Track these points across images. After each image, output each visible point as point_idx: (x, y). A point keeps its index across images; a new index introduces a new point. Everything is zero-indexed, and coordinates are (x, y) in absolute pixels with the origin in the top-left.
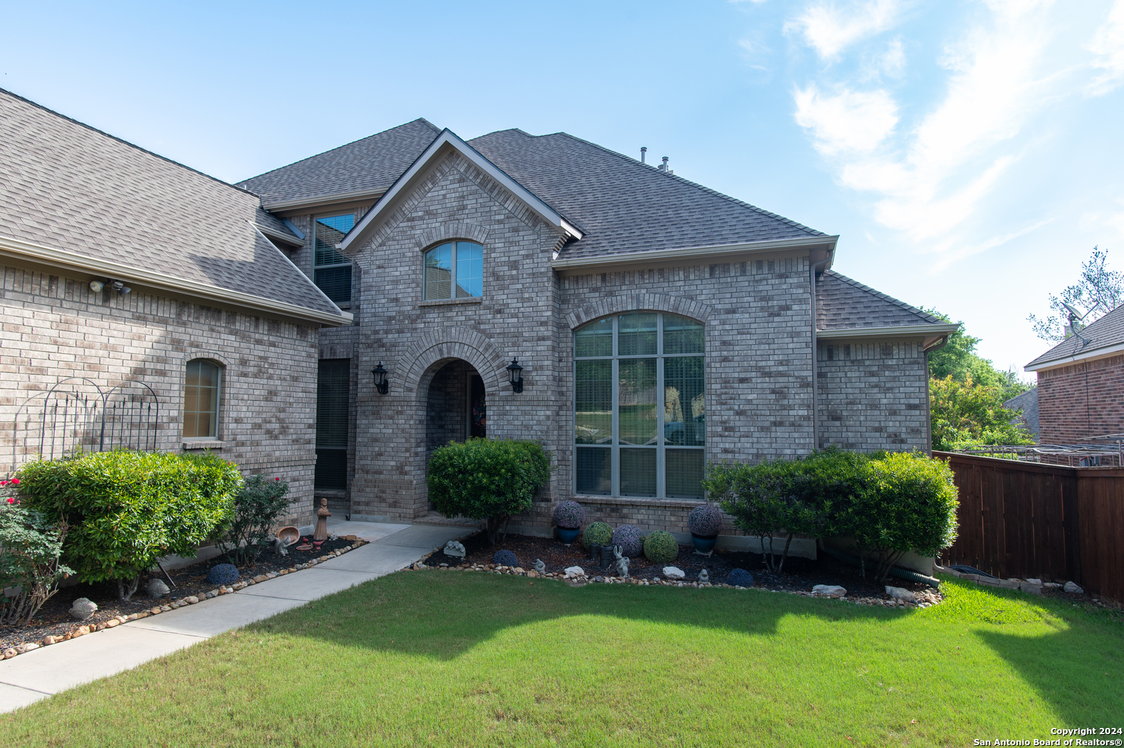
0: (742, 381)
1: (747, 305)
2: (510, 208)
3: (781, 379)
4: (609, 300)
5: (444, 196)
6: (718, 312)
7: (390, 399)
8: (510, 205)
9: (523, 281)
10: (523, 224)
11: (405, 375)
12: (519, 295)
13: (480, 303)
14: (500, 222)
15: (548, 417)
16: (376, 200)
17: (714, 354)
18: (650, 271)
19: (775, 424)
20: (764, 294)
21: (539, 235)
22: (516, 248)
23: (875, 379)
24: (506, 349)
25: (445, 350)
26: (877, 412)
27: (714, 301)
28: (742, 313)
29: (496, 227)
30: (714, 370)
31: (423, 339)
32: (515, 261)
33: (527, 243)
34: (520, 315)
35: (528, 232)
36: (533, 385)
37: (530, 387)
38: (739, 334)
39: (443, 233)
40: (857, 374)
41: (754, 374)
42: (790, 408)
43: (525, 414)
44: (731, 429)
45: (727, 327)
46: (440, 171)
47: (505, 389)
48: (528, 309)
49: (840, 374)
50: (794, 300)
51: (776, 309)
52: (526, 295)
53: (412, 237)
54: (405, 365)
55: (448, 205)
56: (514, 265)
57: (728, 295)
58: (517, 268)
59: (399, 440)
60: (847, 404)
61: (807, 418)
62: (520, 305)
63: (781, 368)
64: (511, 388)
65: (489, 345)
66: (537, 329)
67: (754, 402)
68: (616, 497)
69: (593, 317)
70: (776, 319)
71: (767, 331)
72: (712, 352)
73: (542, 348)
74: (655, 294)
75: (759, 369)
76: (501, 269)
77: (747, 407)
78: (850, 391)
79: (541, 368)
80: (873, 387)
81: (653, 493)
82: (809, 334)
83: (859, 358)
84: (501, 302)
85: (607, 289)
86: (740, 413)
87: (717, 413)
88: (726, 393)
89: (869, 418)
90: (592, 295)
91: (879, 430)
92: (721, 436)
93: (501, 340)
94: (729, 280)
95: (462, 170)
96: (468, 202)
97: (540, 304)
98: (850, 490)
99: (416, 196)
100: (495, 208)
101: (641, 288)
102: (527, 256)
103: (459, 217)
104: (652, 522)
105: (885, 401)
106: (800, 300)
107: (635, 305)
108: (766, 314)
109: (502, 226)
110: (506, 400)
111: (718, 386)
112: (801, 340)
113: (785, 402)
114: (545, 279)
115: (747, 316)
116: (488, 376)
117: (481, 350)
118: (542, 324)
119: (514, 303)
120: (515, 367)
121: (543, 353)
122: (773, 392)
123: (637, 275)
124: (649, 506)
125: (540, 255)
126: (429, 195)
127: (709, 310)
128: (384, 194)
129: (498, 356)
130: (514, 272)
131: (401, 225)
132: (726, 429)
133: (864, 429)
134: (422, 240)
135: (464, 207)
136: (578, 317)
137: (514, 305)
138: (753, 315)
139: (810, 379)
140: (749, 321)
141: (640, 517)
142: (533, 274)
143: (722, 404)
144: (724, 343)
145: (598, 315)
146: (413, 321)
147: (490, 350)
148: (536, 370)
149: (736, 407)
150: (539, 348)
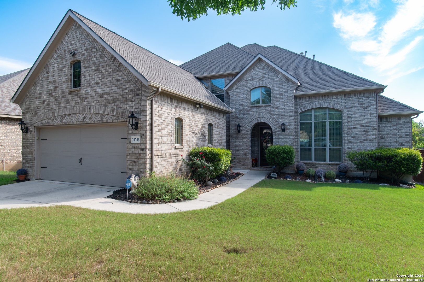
0: (354, 128)
1: (356, 106)
2: (280, 77)
3: (367, 127)
4: (311, 104)
5: (258, 74)
6: (347, 108)
7: (241, 134)
8: (280, 76)
9: (284, 99)
10: (284, 82)
11: (246, 127)
12: (283, 103)
13: (270, 106)
14: (276, 81)
15: (293, 139)
16: (236, 74)
17: (345, 120)
18: (325, 96)
19: (364, 140)
20: (362, 102)
21: (290, 86)
22: (282, 89)
23: (395, 127)
24: (279, 119)
25: (259, 120)
26: (396, 137)
27: (345, 105)
28: (355, 108)
29: (275, 83)
30: (345, 125)
31: (252, 116)
32: (282, 93)
33: (286, 88)
34: (284, 109)
35: (286, 85)
36: (288, 130)
37: (287, 130)
38: (353, 114)
39: (257, 85)
40: (390, 126)
41: (358, 126)
42: (370, 135)
43: (286, 138)
44: (351, 142)
45: (350, 112)
46: (256, 66)
47: (279, 131)
48: (286, 108)
49: (384, 126)
50: (371, 104)
51: (365, 107)
52: (286, 103)
53: (247, 86)
54: (246, 124)
55: (259, 76)
56: (282, 94)
57: (350, 103)
58: (282, 95)
59: (244, 146)
60: (386, 134)
61: (375, 138)
62: (284, 106)
63: (367, 124)
64: (281, 131)
65: (274, 118)
66: (289, 113)
67: (358, 134)
68: (313, 161)
69: (306, 109)
70: (365, 110)
71: (362, 113)
72: (344, 120)
73: (291, 119)
74: (326, 102)
75: (359, 124)
76: (277, 95)
77: (356, 136)
78: (387, 130)
79: (291, 125)
80: (395, 129)
81: (325, 160)
82: (376, 114)
83: (390, 121)
84: (277, 105)
85: (311, 101)
86: (353, 137)
87: (346, 137)
88: (349, 132)
89: (393, 138)
90: (306, 103)
91: (396, 142)
92: (347, 144)
93: (278, 117)
94: (350, 98)
95: (263, 66)
96: (266, 75)
97: (290, 106)
98: (392, 157)
99: (248, 73)
100: (275, 77)
101: (321, 101)
102: (286, 92)
103: (263, 80)
104: (325, 169)
105: (398, 133)
106: (373, 104)
107: (320, 106)
108: (362, 108)
109: (277, 83)
110: (279, 134)
111: (347, 130)
112: (373, 116)
113: (368, 134)
114: (292, 98)
115: (356, 109)
116: (273, 127)
117: (271, 119)
118: (291, 112)
119: (281, 106)
120: (283, 124)
121: (291, 120)
122: (364, 131)
123: (320, 97)
124: (324, 164)
125: (290, 91)
126: (253, 73)
127: (344, 107)
128: (240, 72)
129: (277, 121)
130: (281, 96)
131: (243, 82)
132: (349, 142)
133: (391, 142)
134: (251, 87)
135: (264, 77)
136: (301, 110)
137: (282, 106)
138: (358, 109)
139: (376, 127)
140: (357, 110)
141: (321, 167)
142: (288, 97)
143: (348, 135)
144: (349, 117)
145: (308, 109)
146: (248, 111)
147: (274, 120)
148: (289, 125)
149: (352, 136)
150: (290, 119)
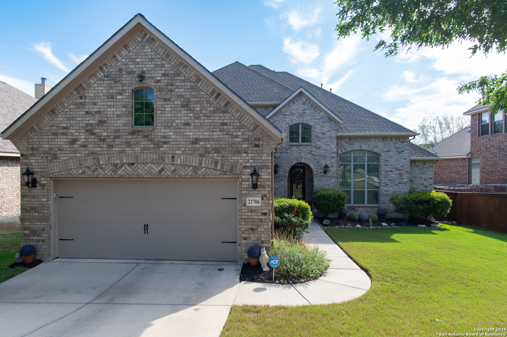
0: (391, 171)
1: (392, 150)
2: (322, 115)
3: (401, 171)
4: (352, 146)
5: (298, 108)
6: (384, 151)
7: (278, 175)
8: (322, 114)
9: (327, 139)
10: (326, 121)
11: (284, 167)
12: (325, 143)
13: (312, 145)
14: (318, 119)
15: (335, 182)
16: (275, 107)
17: (383, 163)
18: (364, 138)
19: (399, 183)
20: (397, 147)
21: (332, 125)
22: (324, 128)
23: (421, 171)
24: (321, 160)
25: (299, 160)
26: (421, 180)
27: (383, 148)
28: (391, 152)
29: (317, 121)
30: (383, 168)
31: (291, 156)
32: (324, 133)
33: (328, 127)
34: (326, 150)
35: (328, 124)
36: (330, 172)
37: (329, 172)
38: (390, 158)
39: (297, 121)
40: (417, 169)
41: (394, 169)
42: (403, 179)
43: (328, 181)
44: (387, 185)
45: (387, 156)
46: (296, 100)
47: (321, 173)
48: (328, 148)
49: (413, 169)
50: (405, 149)
51: (400, 151)
52: (328, 144)
53: (286, 121)
54: (284, 164)
55: (299, 112)
56: (323, 134)
57: (387, 147)
58: (324, 135)
59: (282, 189)
60: (414, 177)
61: (408, 182)
62: (326, 146)
63: (401, 168)
64: (323, 173)
65: (315, 159)
66: (332, 154)
67: (394, 177)
68: (352, 204)
69: (347, 151)
70: (400, 154)
71: (398, 157)
72: (382, 163)
73: (333, 160)
74: (366, 145)
75: (395, 168)
76: (319, 134)
77: (392, 179)
78: (415, 174)
79: (333, 166)
80: (421, 173)
81: (364, 203)
82: (409, 159)
83: (418, 165)
84: (319, 145)
85: (351, 143)
86: (390, 180)
87: (383, 180)
88: (386, 175)
89: (419, 181)
90: (346, 144)
91: (422, 184)
92: (384, 187)
93: (319, 157)
94: (387, 142)
95: (304, 100)
96: (307, 111)
97: (333, 147)
98: (430, 201)
99: (286, 107)
100: (316, 115)
101: (361, 143)
102: (328, 131)
103: (303, 116)
104: (364, 211)
105: (423, 177)
106: (407, 149)
107: (360, 148)
108: (398, 153)
109: (319, 121)
110: (321, 176)
111: (384, 173)
112: (407, 160)
113: (402, 177)
114: (334, 139)
115: (392, 153)
116: (315, 168)
117: (312, 160)
118: (333, 153)
119: (323, 146)
120: (326, 166)
121: (334, 162)
122: (399, 174)
123: (360, 139)
124: (363, 207)
125: (332, 131)
126: (292, 107)
127: (382, 151)
128: (279, 105)
129: (318, 162)
130: (323, 136)
131: (281, 116)
132: (386, 185)
133: (418, 184)
134: (289, 122)
135: (305, 113)
136: (342, 151)
137: (324, 147)
138: (394, 153)
139: (409, 171)
140: (393, 154)
141: (361, 210)
142: (330, 137)
143: (385, 178)
144: (386, 160)
145: (348, 150)
146: (287, 150)
147: (316, 161)
148: (331, 167)
149: (389, 179)
150: (332, 160)
